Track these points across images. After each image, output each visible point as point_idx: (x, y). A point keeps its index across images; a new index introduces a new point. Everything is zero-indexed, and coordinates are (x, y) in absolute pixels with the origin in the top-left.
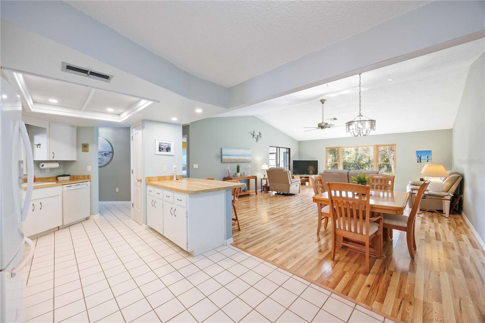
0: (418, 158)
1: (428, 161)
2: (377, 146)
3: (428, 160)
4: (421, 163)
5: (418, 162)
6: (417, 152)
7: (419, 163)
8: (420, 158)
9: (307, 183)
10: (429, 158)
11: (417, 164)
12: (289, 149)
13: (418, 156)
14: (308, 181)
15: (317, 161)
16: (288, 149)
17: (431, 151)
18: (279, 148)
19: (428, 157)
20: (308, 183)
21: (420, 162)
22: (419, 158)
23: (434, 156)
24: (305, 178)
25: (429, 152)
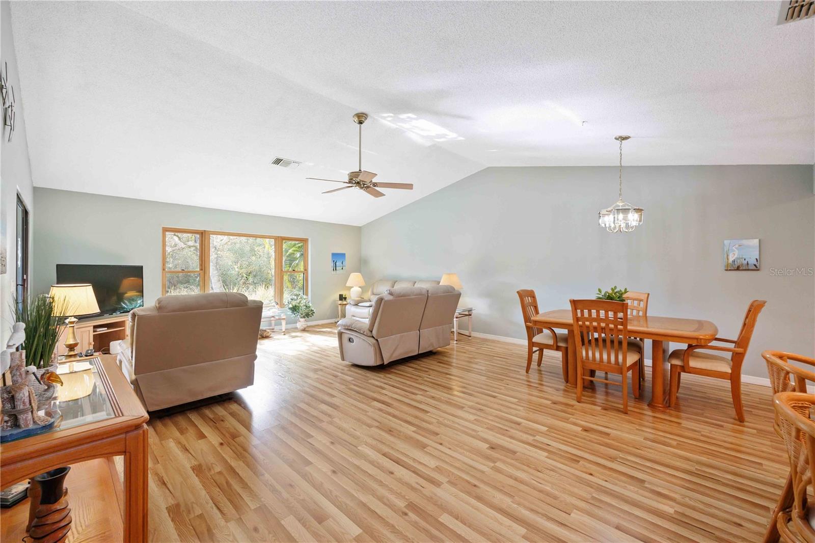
0: (334, 264)
1: (343, 268)
2: (281, 238)
4: (337, 271)
5: (333, 270)
6: (333, 255)
7: (335, 272)
8: (336, 264)
10: (344, 265)
11: (333, 272)
12: (26, 214)
13: (334, 261)
15: (142, 267)
17: (344, 254)
19: (342, 262)
23: (348, 261)
24: (106, 329)
25: (343, 255)
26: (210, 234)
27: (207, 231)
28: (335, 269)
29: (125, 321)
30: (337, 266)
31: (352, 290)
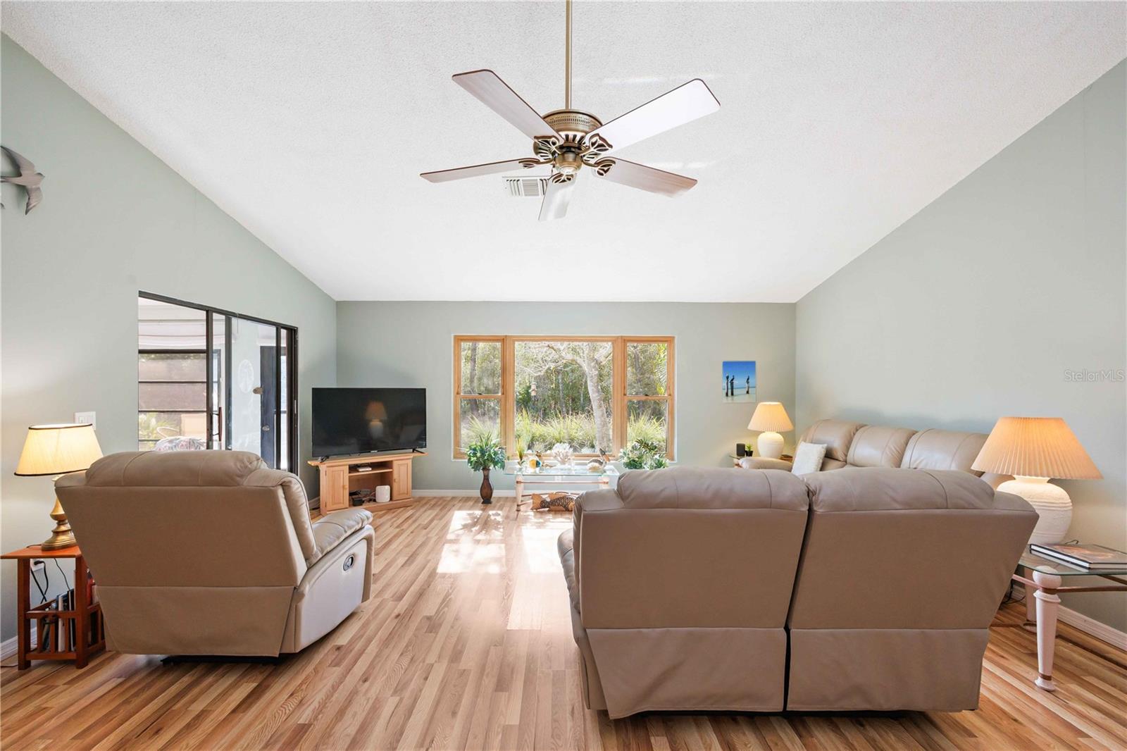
0: (727, 384)
1: (748, 392)
2: (625, 340)
3: (749, 387)
4: (735, 398)
5: (727, 394)
6: (727, 365)
7: (730, 398)
8: (732, 384)
9: (383, 492)
10: (751, 385)
11: (725, 400)
12: (292, 332)
13: (728, 378)
14: (385, 479)
15: (424, 390)
16: (284, 332)
17: (753, 363)
18: (229, 315)
19: (748, 379)
20: (387, 487)
21: (732, 394)
22: (729, 384)
23: (761, 378)
24: (370, 469)
25: (750, 366)
26: (514, 341)
27: (509, 336)
28: (731, 391)
29: (392, 461)
30: (735, 386)
31: (762, 436)
